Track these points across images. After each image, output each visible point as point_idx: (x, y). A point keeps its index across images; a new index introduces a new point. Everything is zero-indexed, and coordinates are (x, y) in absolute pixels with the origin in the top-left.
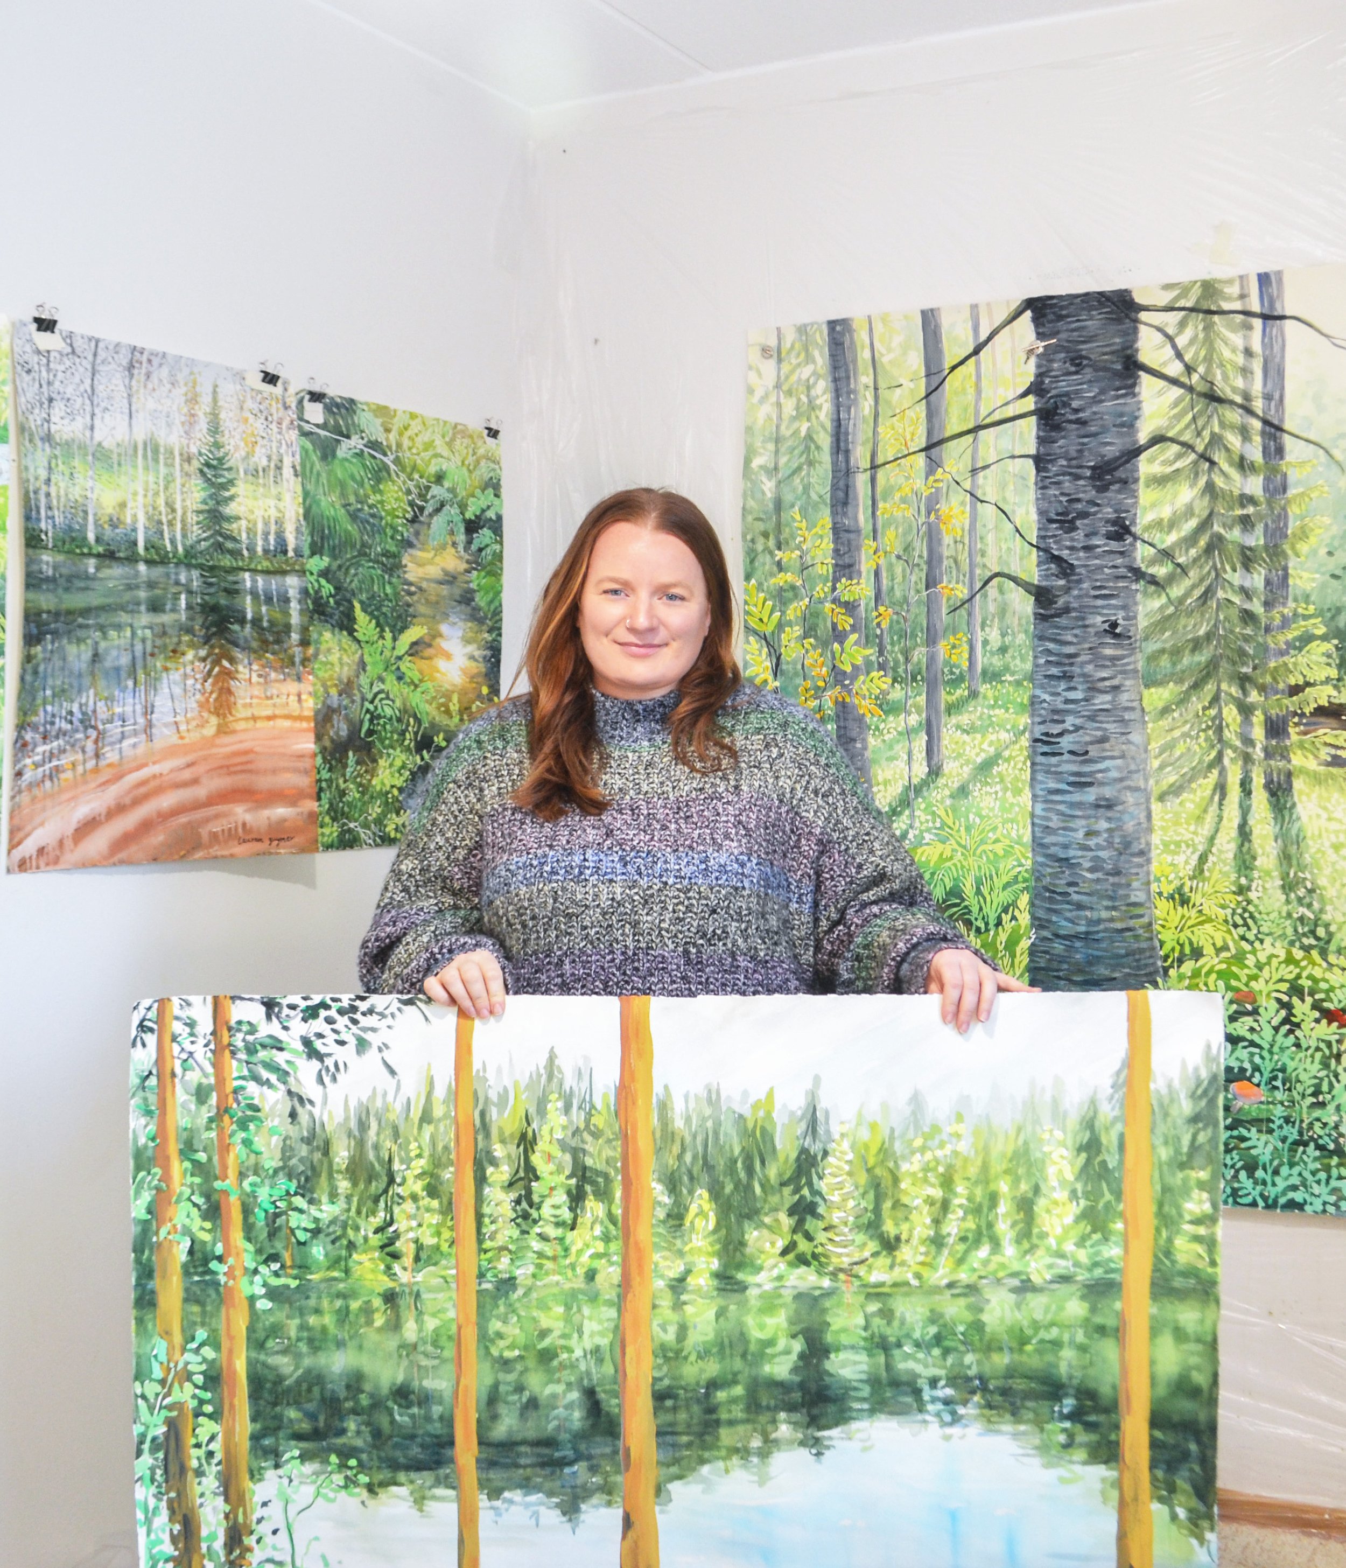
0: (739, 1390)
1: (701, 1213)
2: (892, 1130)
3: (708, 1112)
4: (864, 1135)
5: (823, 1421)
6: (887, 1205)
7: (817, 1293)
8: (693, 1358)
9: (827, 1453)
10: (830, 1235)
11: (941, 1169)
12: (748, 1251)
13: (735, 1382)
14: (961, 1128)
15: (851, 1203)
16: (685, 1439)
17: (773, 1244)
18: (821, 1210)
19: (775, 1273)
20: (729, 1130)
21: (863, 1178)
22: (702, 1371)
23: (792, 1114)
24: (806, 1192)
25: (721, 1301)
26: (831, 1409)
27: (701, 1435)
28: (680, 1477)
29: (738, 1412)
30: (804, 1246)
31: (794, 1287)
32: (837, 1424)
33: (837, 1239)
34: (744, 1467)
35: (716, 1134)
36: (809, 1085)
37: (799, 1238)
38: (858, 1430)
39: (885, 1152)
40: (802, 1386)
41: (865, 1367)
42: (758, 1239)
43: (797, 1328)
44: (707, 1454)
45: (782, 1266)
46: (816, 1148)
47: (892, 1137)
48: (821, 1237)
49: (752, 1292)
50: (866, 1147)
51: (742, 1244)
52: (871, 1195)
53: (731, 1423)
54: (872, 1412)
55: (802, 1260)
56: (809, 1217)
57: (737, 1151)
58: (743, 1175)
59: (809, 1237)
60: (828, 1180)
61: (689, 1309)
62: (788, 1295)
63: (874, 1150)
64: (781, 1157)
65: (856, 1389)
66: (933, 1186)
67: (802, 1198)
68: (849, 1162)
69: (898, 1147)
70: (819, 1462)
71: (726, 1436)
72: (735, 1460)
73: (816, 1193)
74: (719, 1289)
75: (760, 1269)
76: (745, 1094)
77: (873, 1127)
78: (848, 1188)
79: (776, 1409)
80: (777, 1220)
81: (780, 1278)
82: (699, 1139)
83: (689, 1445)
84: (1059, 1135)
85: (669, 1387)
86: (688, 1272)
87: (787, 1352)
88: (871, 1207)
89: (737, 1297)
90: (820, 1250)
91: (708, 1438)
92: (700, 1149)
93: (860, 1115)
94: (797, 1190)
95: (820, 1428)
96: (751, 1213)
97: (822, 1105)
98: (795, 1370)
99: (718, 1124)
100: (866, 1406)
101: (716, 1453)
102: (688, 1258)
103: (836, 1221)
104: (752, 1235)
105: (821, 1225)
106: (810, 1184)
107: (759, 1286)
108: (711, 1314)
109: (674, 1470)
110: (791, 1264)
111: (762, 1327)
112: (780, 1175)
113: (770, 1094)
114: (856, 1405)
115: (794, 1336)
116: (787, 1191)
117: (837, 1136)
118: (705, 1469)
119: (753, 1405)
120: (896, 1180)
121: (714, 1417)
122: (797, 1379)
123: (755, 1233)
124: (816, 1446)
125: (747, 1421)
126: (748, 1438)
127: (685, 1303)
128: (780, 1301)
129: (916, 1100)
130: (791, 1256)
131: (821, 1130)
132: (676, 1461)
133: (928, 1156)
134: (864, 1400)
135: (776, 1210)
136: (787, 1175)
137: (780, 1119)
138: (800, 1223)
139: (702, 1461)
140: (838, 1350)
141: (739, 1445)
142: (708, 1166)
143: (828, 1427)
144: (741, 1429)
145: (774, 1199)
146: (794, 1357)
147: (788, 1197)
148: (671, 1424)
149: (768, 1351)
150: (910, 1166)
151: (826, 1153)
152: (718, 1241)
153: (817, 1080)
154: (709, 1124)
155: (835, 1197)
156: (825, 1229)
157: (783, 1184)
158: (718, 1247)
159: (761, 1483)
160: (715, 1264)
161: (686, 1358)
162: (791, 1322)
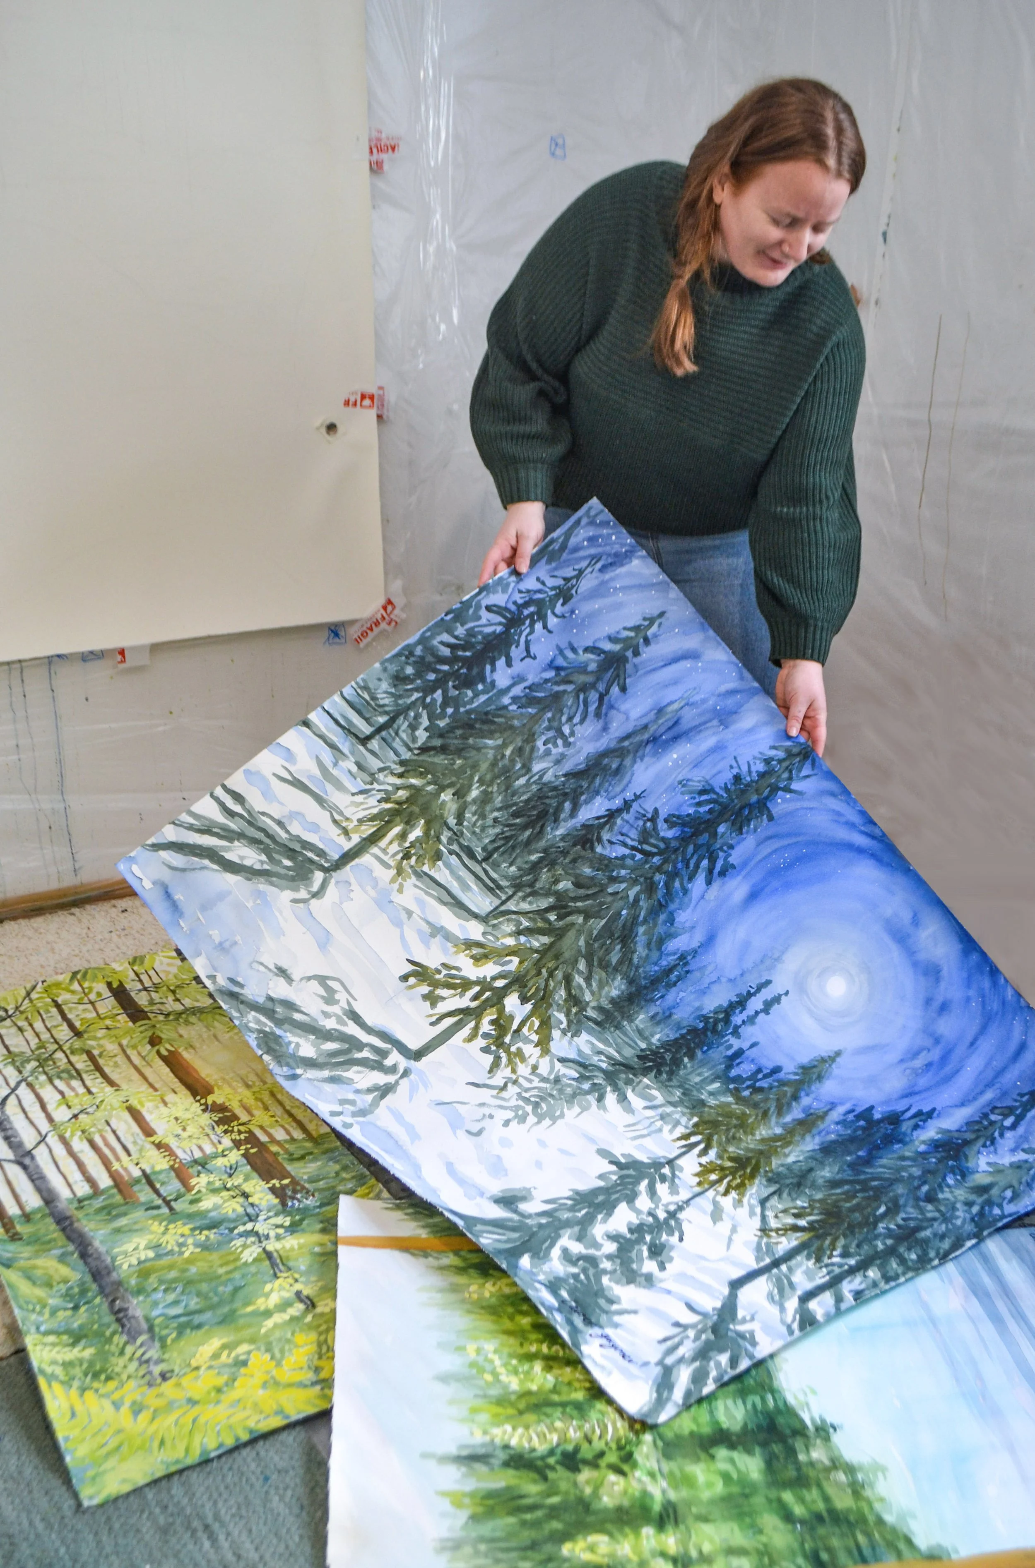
0: (788, 1496)
1: (592, 1549)
2: (476, 1396)
3: (468, 1550)
4: (484, 1417)
5: (798, 1426)
6: (556, 1398)
7: (660, 1444)
8: (764, 1539)
9: (829, 1420)
10: (595, 1438)
11: (514, 1362)
12: (626, 1503)
13: (780, 1501)
14: (471, 1348)
15: (558, 1424)
16: (861, 1538)
17: (613, 1484)
18: (570, 1448)
19: (646, 1479)
20: (487, 1529)
21: (530, 1417)
22: (775, 1528)
23: (464, 1476)
24: (551, 1461)
25: (690, 1521)
26: (780, 1420)
27: (851, 1525)
28: (909, 1541)
29: (813, 1495)
30: (612, 1458)
31: (658, 1461)
32: (796, 1415)
33: (598, 1432)
34: (872, 1485)
35: (492, 1540)
36: (432, 1464)
37: (603, 1463)
38: (796, 1398)
39: (501, 1401)
40: (764, 1445)
41: (730, 1402)
42: (611, 1496)
43: (703, 1456)
44: (871, 1519)
45: (638, 1474)
46: (502, 1456)
47: (485, 1396)
48: (598, 1445)
49: (672, 1495)
50: (496, 1415)
51: (619, 1509)
52: (548, 1410)
53: (826, 1499)
54: (773, 1391)
55: (628, 1458)
56: (580, 1456)
57: (512, 1520)
58: (539, 1514)
59: (601, 1454)
60: (536, 1442)
61: (707, 1548)
62: (666, 1466)
63: (500, 1410)
64: (513, 1482)
65: (754, 1405)
66: (532, 1368)
67: (557, 1462)
68: (514, 1429)
69: (494, 1392)
70: (841, 1427)
71: (843, 1502)
72: (868, 1493)
73: (551, 1452)
74: (676, 1522)
75: (645, 1494)
76: (444, 1515)
77: (474, 1411)
78: (542, 1428)
79: (796, 1462)
80: (588, 1482)
81: (652, 1475)
82: (501, 1555)
83: (868, 1535)
84: (473, 1288)
85: (805, 1556)
86: (663, 1555)
87: (732, 1461)
88: (560, 1409)
89: (681, 1510)
90: (614, 1446)
91: (852, 1518)
92: (514, 1555)
93: (462, 1420)
94: (552, 1468)
95: (805, 1427)
96: (584, 1506)
97: (453, 1450)
98: (749, 1452)
99: (482, 1539)
100: (769, 1397)
101: (866, 1510)
102: (647, 1554)
103: (579, 1434)
104: (607, 1501)
105: (585, 1446)
106: (543, 1458)
107: (664, 1492)
108: (707, 1529)
109: (902, 1546)
110: (635, 1465)
111: (709, 1485)
112: (535, 1482)
113: (444, 1494)
114: (771, 1403)
115: (712, 1457)
116: (551, 1475)
117: (487, 1438)
118: (889, 1518)
119: (800, 1482)
120: (529, 1393)
121: (825, 1514)
122: (757, 1450)
123: (605, 1499)
124: (824, 1431)
125: (819, 1486)
126: (838, 1484)
127: (700, 1552)
128: (678, 1473)
129: (444, 1379)
130: (626, 1468)
131: (482, 1451)
132: (891, 1545)
133: (501, 1370)
134: (763, 1400)
135: (575, 1484)
136: (535, 1476)
137: (471, 1485)
138: (586, 1462)
139: (880, 1521)
140: (717, 1423)
141: (849, 1491)
142: (533, 1546)
143: (802, 1422)
144: (830, 1490)
145: (563, 1486)
146: (735, 1455)
147: (560, 1475)
148: (849, 1552)
149: (735, 1476)
150: (514, 1384)
151: (506, 1447)
152: (621, 1531)
153: (425, 1456)
154: (483, 1547)
155: (554, 1438)
156: (590, 1442)
157: (545, 1478)
158: (627, 1530)
159: (884, 1470)
160: (648, 1531)
161: (765, 1545)
162: (698, 1460)
